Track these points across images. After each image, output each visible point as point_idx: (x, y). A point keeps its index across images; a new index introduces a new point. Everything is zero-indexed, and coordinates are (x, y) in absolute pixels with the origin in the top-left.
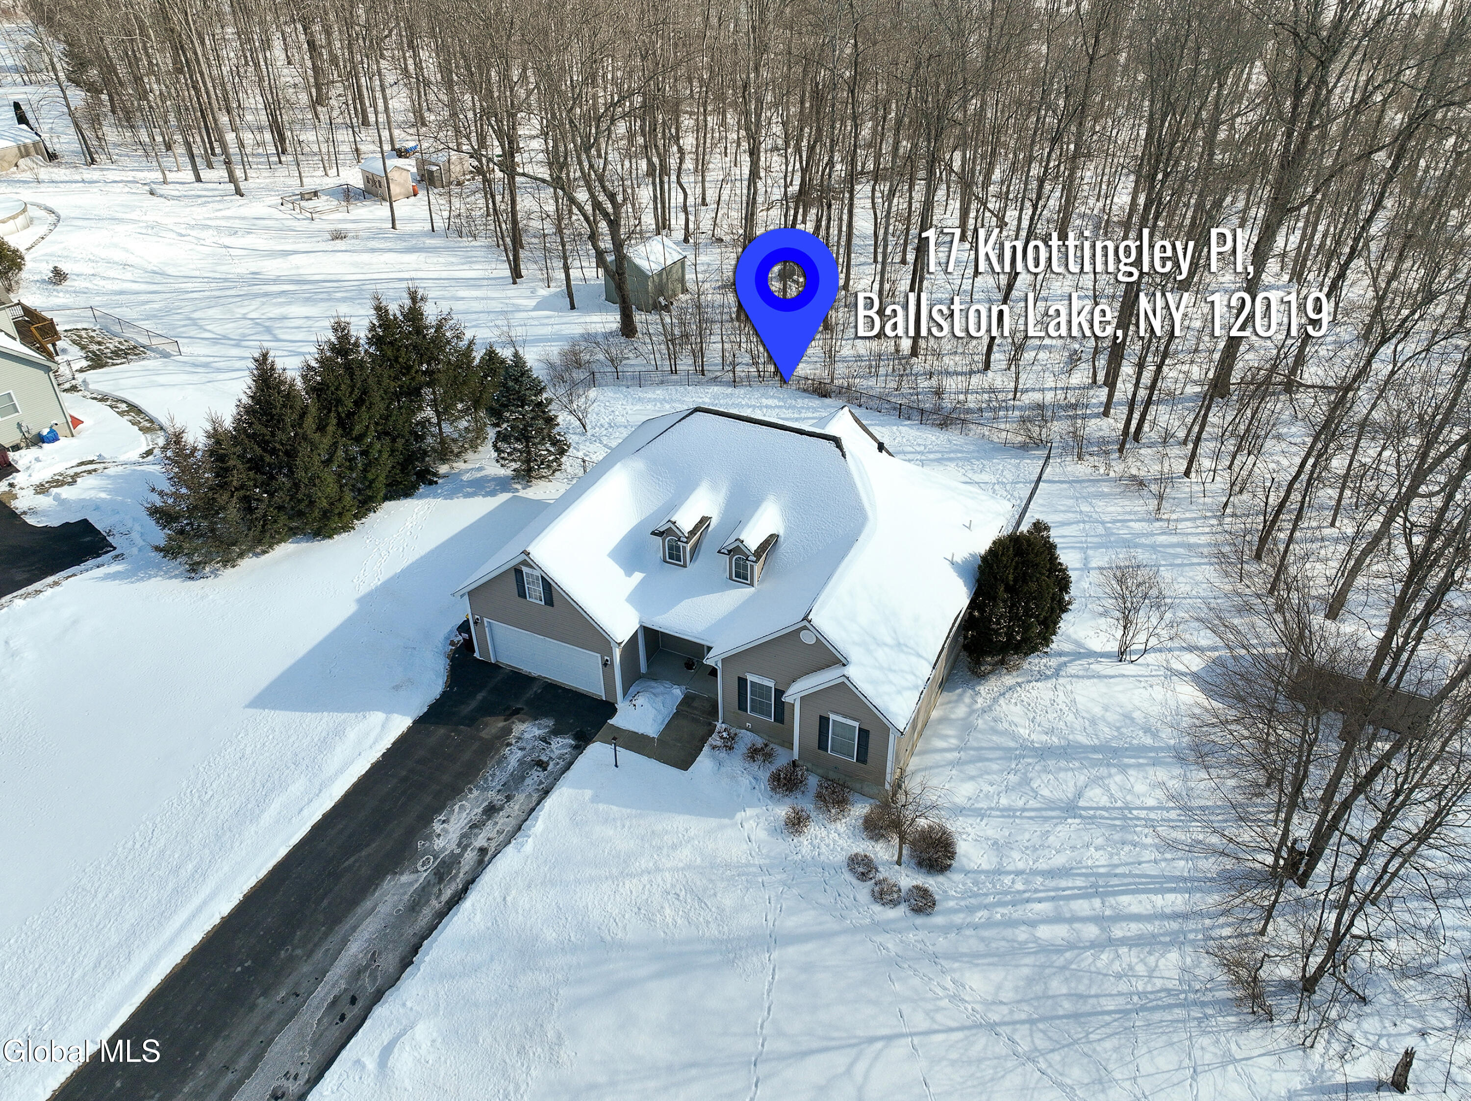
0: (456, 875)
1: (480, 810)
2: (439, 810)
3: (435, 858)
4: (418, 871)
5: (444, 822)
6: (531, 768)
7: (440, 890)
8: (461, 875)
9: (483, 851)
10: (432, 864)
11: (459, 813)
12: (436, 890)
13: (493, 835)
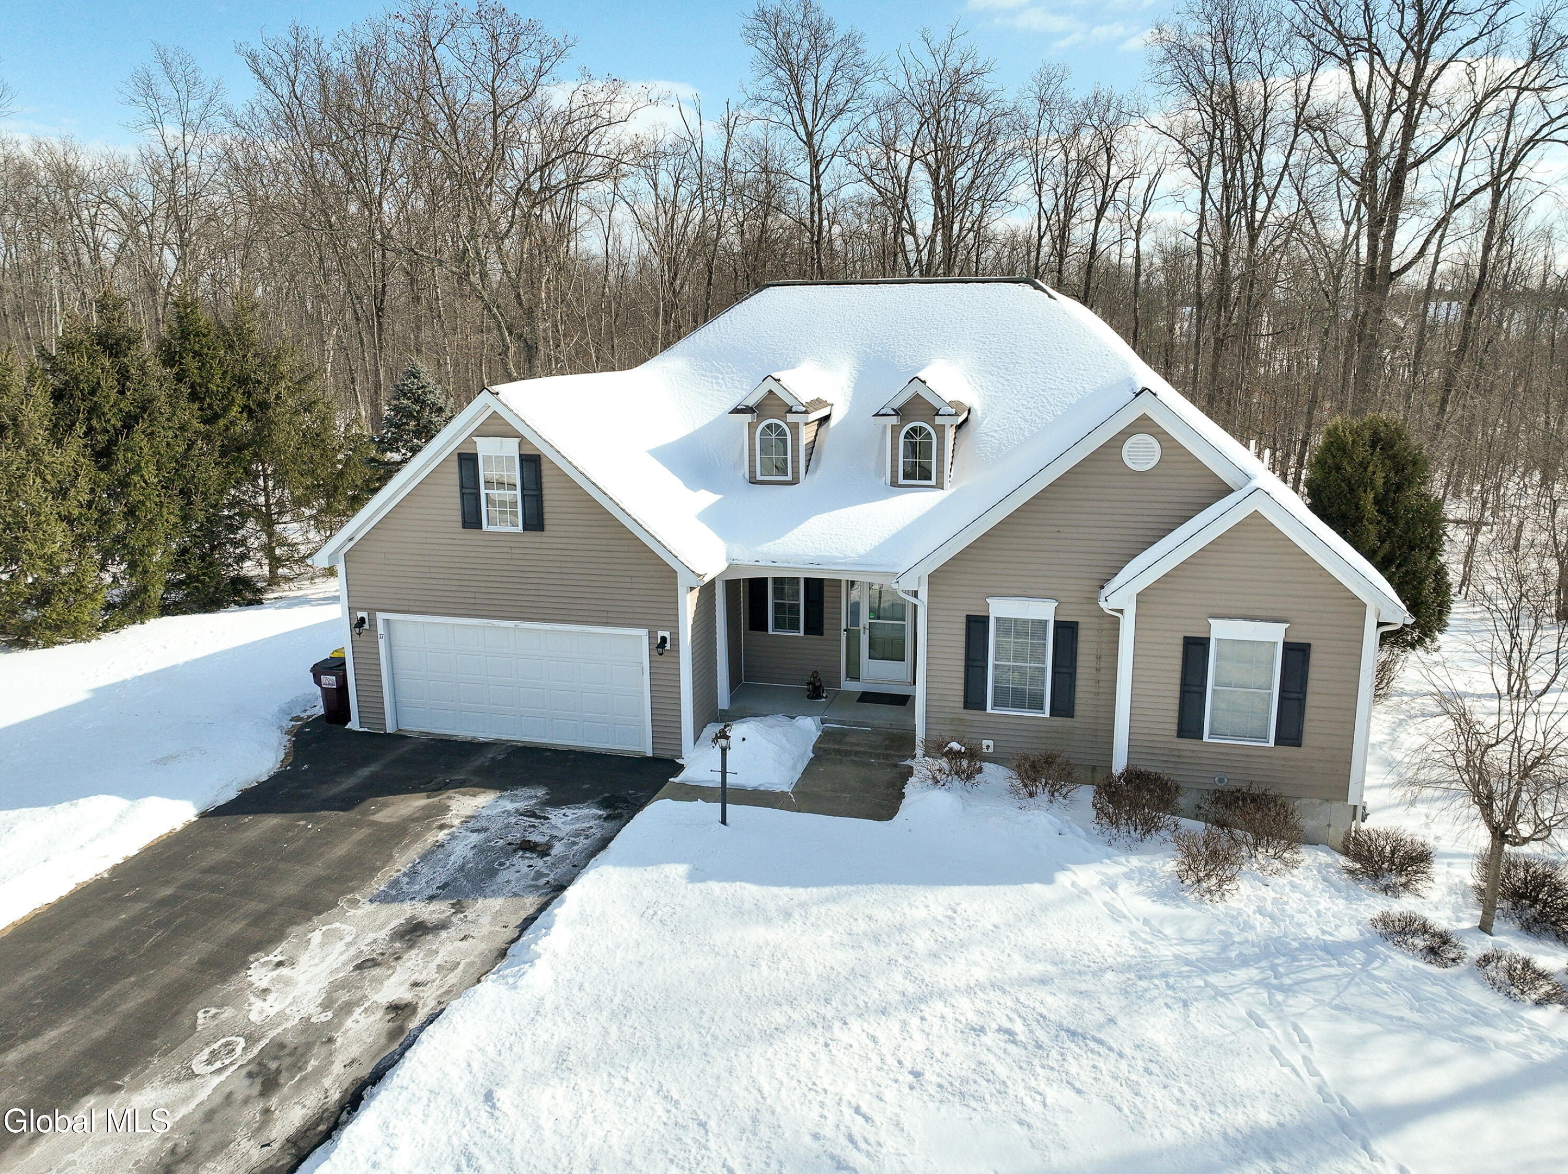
0: (320, 1072)
1: (384, 934)
2: (262, 945)
3: (251, 1039)
4: (194, 1076)
5: (280, 964)
6: (508, 855)
7: (267, 1111)
8: (337, 1068)
9: (400, 1010)
10: (242, 1053)
11: (322, 945)
12: (253, 1112)
13: (429, 973)
